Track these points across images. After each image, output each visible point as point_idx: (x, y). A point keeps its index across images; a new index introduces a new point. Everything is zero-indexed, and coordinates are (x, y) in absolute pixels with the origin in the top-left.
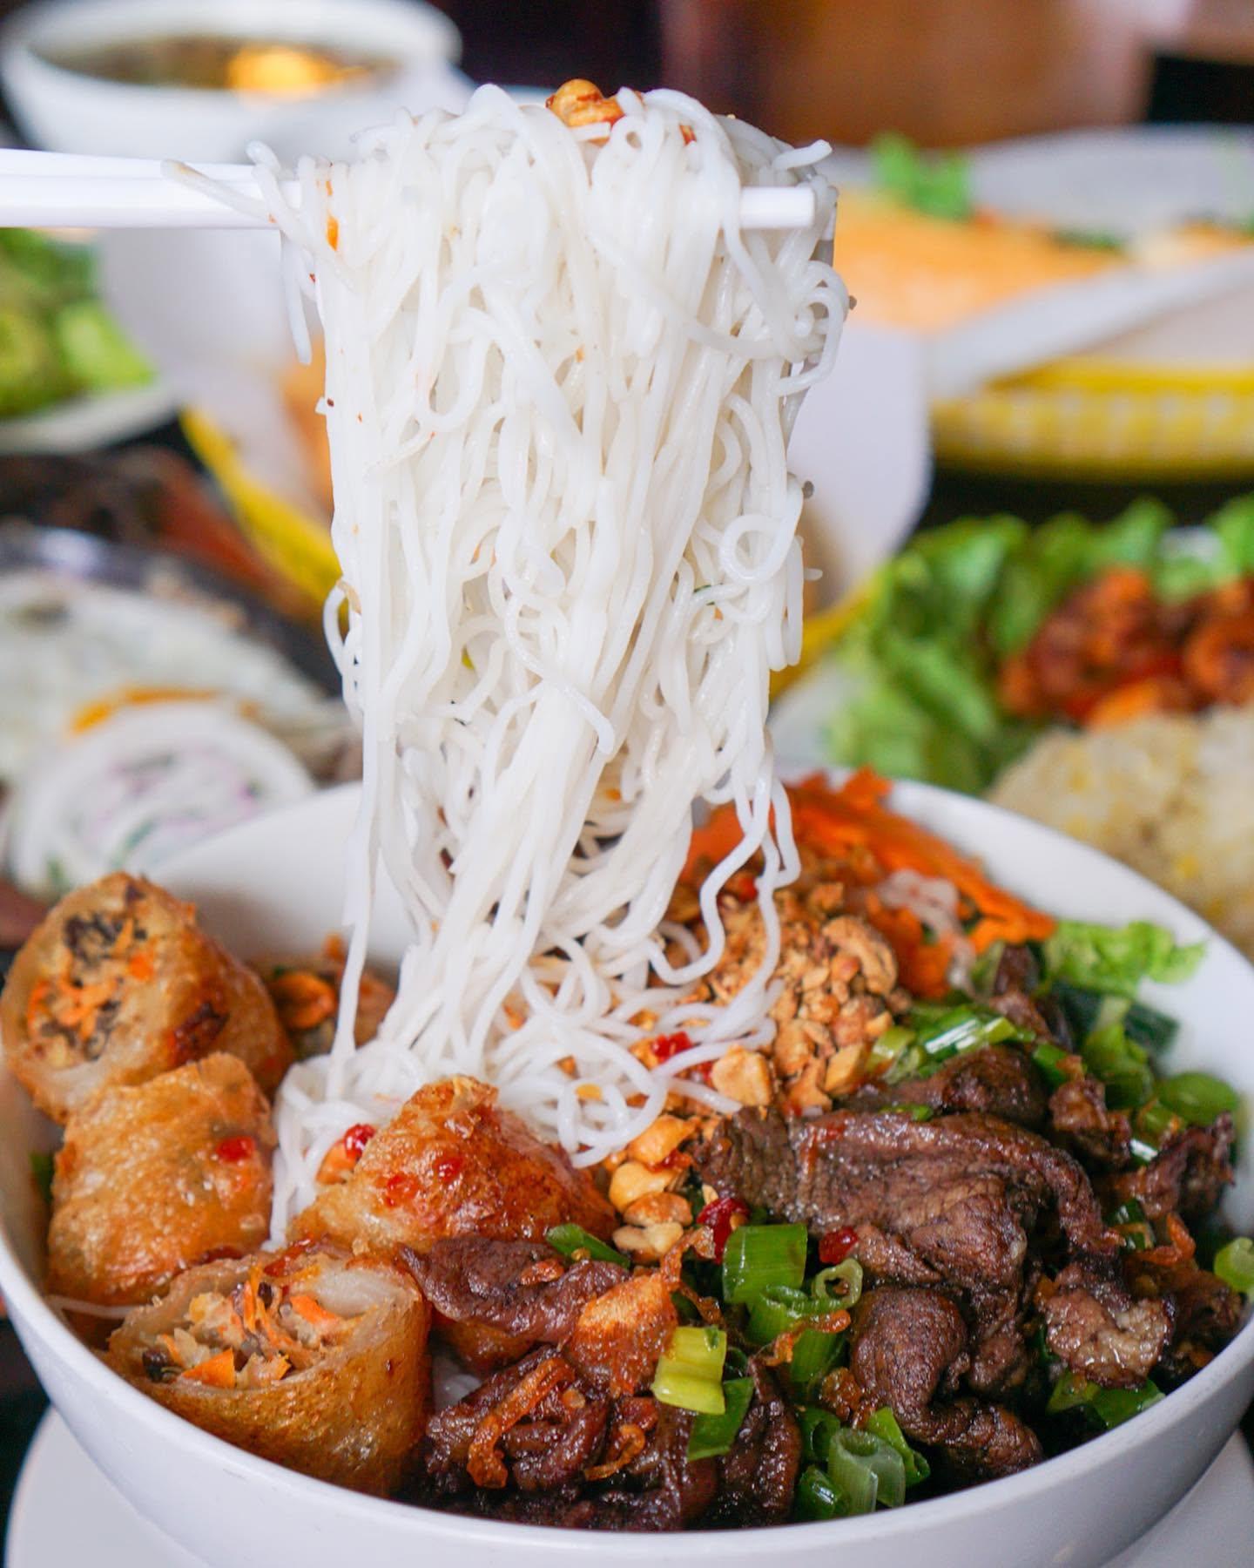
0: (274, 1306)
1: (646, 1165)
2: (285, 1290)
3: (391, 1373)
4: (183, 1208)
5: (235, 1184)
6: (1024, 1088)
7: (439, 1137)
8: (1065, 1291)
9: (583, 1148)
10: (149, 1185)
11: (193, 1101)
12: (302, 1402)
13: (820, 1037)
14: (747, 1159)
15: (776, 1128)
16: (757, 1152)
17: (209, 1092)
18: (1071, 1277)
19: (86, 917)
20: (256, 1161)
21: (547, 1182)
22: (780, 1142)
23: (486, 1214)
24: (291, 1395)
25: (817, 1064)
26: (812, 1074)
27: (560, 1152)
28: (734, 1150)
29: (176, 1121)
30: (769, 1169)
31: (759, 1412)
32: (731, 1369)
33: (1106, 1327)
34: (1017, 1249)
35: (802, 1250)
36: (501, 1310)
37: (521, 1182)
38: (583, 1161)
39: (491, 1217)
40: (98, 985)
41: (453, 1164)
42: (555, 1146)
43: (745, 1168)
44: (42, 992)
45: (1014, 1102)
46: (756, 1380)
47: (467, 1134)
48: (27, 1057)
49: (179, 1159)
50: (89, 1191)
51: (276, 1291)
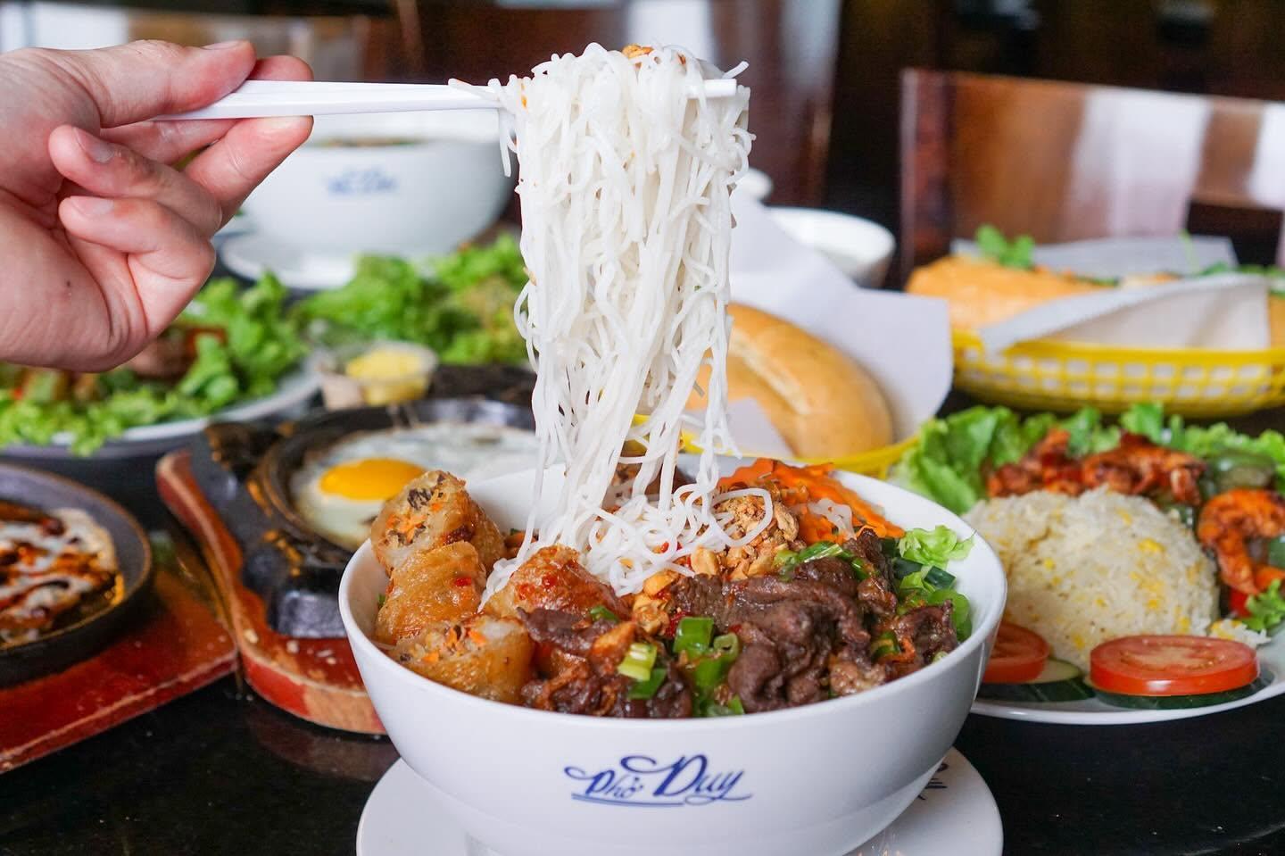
0: (462, 637)
1: (649, 596)
2: (468, 629)
3: (507, 663)
4: (435, 605)
5: (461, 596)
6: (841, 575)
7: (546, 568)
8: (842, 661)
9: (622, 587)
10: (421, 593)
11: (447, 560)
12: (463, 670)
13: (750, 552)
14: (698, 596)
15: (715, 584)
16: (705, 594)
17: (456, 557)
18: (845, 654)
19: (420, 490)
20: (473, 588)
21: (597, 595)
22: (717, 591)
23: (564, 604)
24: (458, 665)
25: (745, 562)
26: (741, 567)
27: (610, 588)
28: (691, 589)
29: (438, 568)
30: (709, 602)
31: (668, 686)
32: (658, 664)
33: (858, 678)
34: (805, 624)
35: (710, 627)
36: (559, 637)
37: (584, 593)
38: (620, 593)
39: (567, 606)
40: (417, 518)
41: (551, 581)
42: (608, 585)
43: (696, 599)
44: (394, 521)
45: (834, 580)
46: (669, 670)
47: (559, 567)
48: (380, 544)
49: (438, 584)
50: (395, 597)
51: (463, 631)
